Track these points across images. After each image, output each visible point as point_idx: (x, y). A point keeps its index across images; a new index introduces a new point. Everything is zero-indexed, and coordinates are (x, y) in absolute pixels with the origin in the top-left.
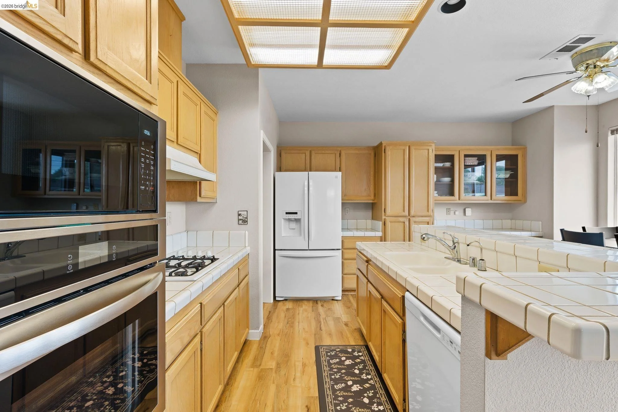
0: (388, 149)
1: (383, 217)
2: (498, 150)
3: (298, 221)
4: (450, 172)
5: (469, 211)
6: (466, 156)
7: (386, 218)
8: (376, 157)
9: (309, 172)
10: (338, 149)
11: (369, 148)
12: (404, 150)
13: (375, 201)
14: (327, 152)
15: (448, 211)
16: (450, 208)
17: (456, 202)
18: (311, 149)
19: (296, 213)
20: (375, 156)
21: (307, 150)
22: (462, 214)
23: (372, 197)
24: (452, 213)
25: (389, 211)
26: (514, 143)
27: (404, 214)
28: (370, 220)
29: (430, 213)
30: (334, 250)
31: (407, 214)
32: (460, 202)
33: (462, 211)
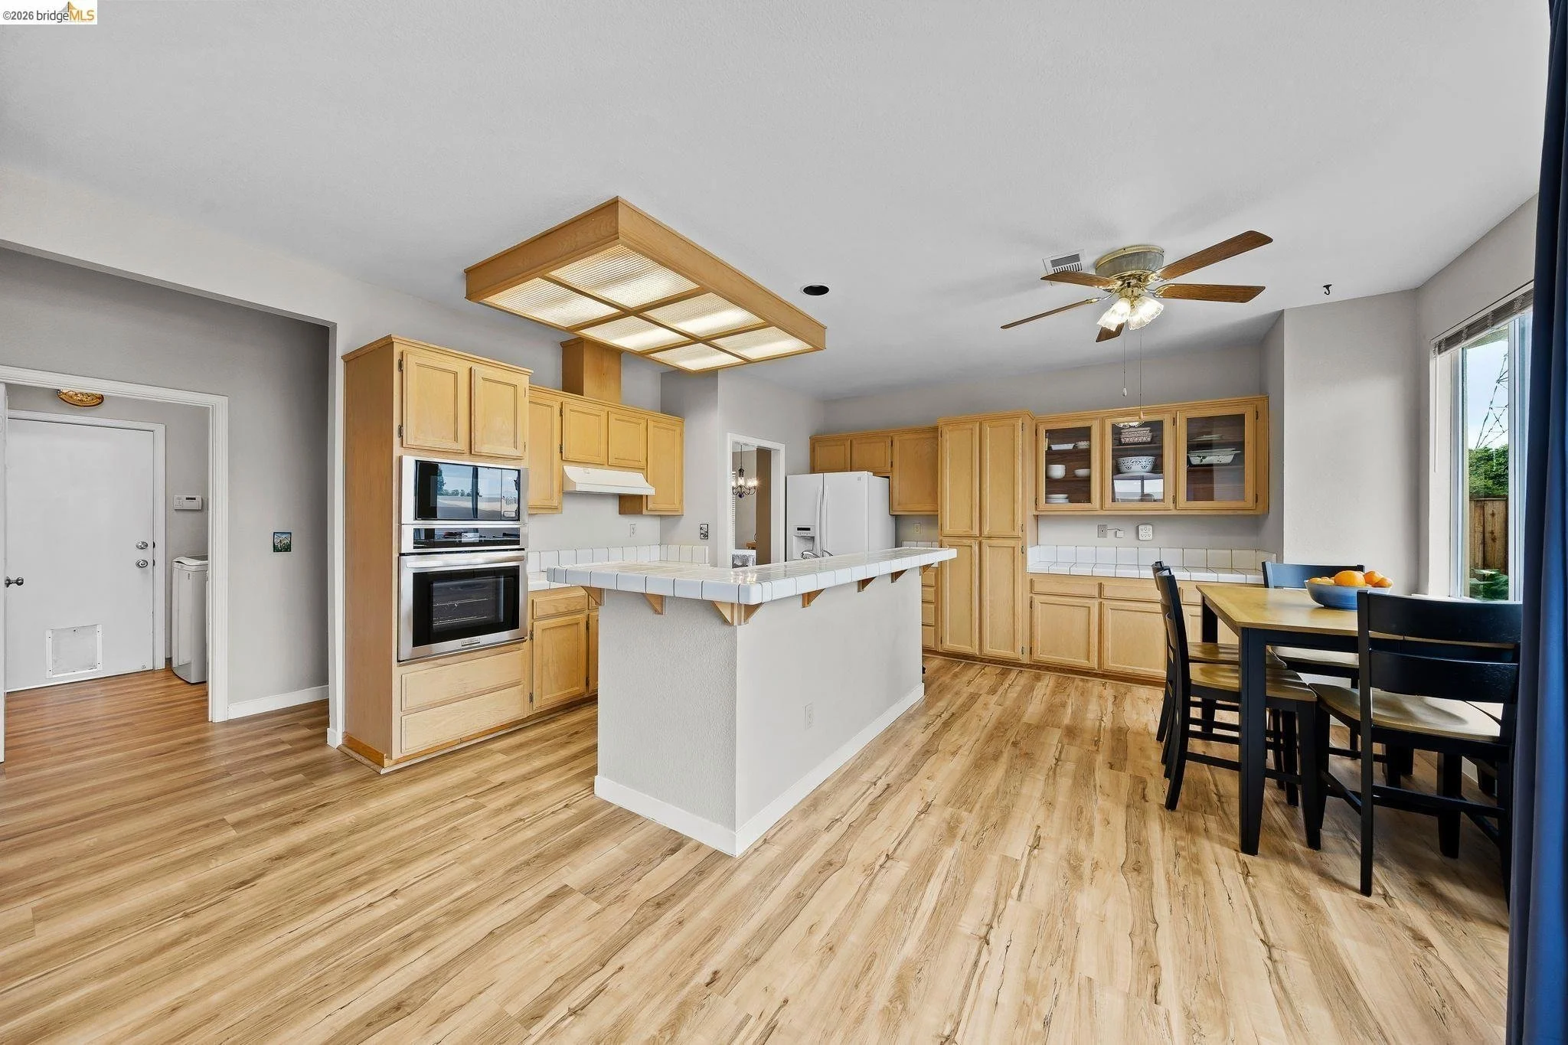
0: (945, 430)
1: (940, 538)
2: (1188, 408)
5: (1146, 532)
7: (943, 538)
10: (889, 434)
12: (972, 430)
14: (874, 440)
15: (1102, 529)
18: (851, 438)
19: (808, 529)
21: (847, 440)
22: (1132, 536)
24: (1110, 534)
25: (947, 529)
27: (971, 533)
29: (1017, 532)
31: (977, 534)
33: (1131, 531)
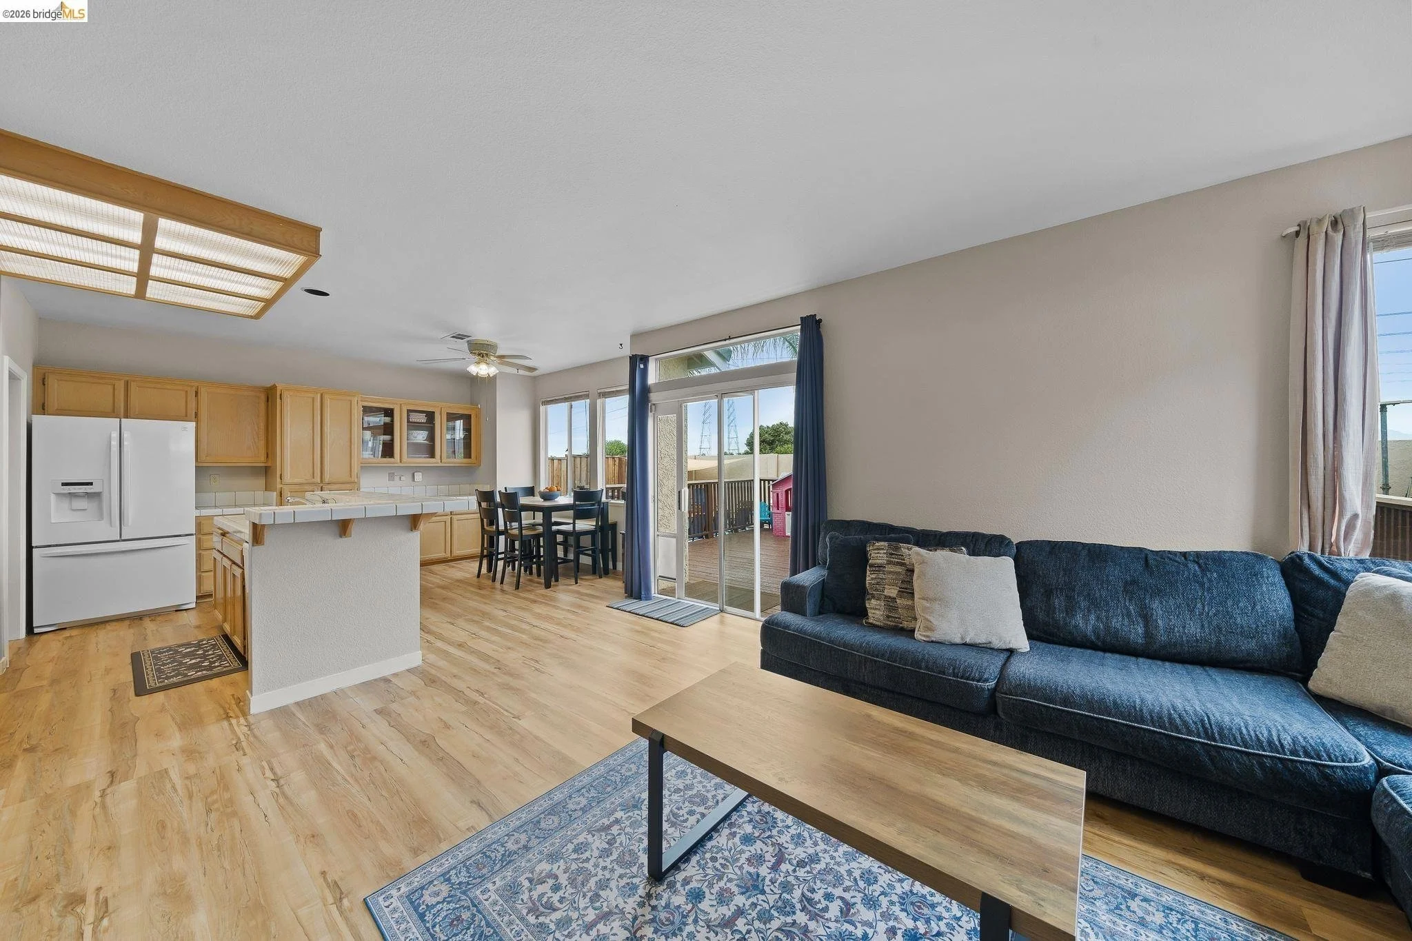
0: (285, 395)
1: (279, 486)
2: (449, 407)
3: (97, 495)
4: (388, 429)
5: (418, 476)
6: (409, 411)
7: (284, 487)
8: (270, 403)
9: (123, 420)
10: (193, 384)
11: (255, 389)
12: (313, 399)
13: (269, 464)
14: (168, 387)
15: (391, 476)
16: (394, 473)
17: (396, 465)
18: (127, 379)
19: (89, 484)
20: (268, 401)
21: (120, 380)
22: (411, 479)
23: (263, 458)
25: (288, 478)
26: (473, 402)
27: (313, 480)
28: (262, 492)
29: (354, 479)
30: (180, 536)
31: (319, 481)
32: (402, 465)
33: (411, 476)
